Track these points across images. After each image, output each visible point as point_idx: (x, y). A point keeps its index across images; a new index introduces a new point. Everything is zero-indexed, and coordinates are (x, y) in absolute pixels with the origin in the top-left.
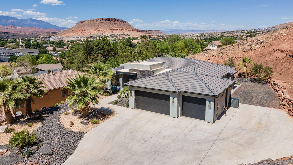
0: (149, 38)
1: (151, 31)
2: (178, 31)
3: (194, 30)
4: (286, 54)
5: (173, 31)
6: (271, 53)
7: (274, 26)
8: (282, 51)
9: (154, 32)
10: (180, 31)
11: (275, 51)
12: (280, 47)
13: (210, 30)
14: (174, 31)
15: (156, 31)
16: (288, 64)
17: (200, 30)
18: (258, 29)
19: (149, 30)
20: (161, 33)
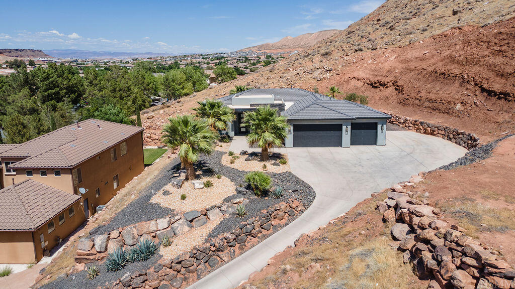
0: (30, 65)
1: (21, 51)
2: (82, 52)
3: (114, 53)
4: (364, 82)
5: (70, 54)
6: (347, 82)
7: (242, 50)
8: (358, 79)
9: (30, 53)
10: (86, 53)
11: (351, 79)
12: (356, 75)
13: (144, 52)
14: (74, 52)
15: (33, 51)
16: (369, 92)
17: (127, 53)
18: (222, 53)
19: (17, 50)
20: (46, 56)
